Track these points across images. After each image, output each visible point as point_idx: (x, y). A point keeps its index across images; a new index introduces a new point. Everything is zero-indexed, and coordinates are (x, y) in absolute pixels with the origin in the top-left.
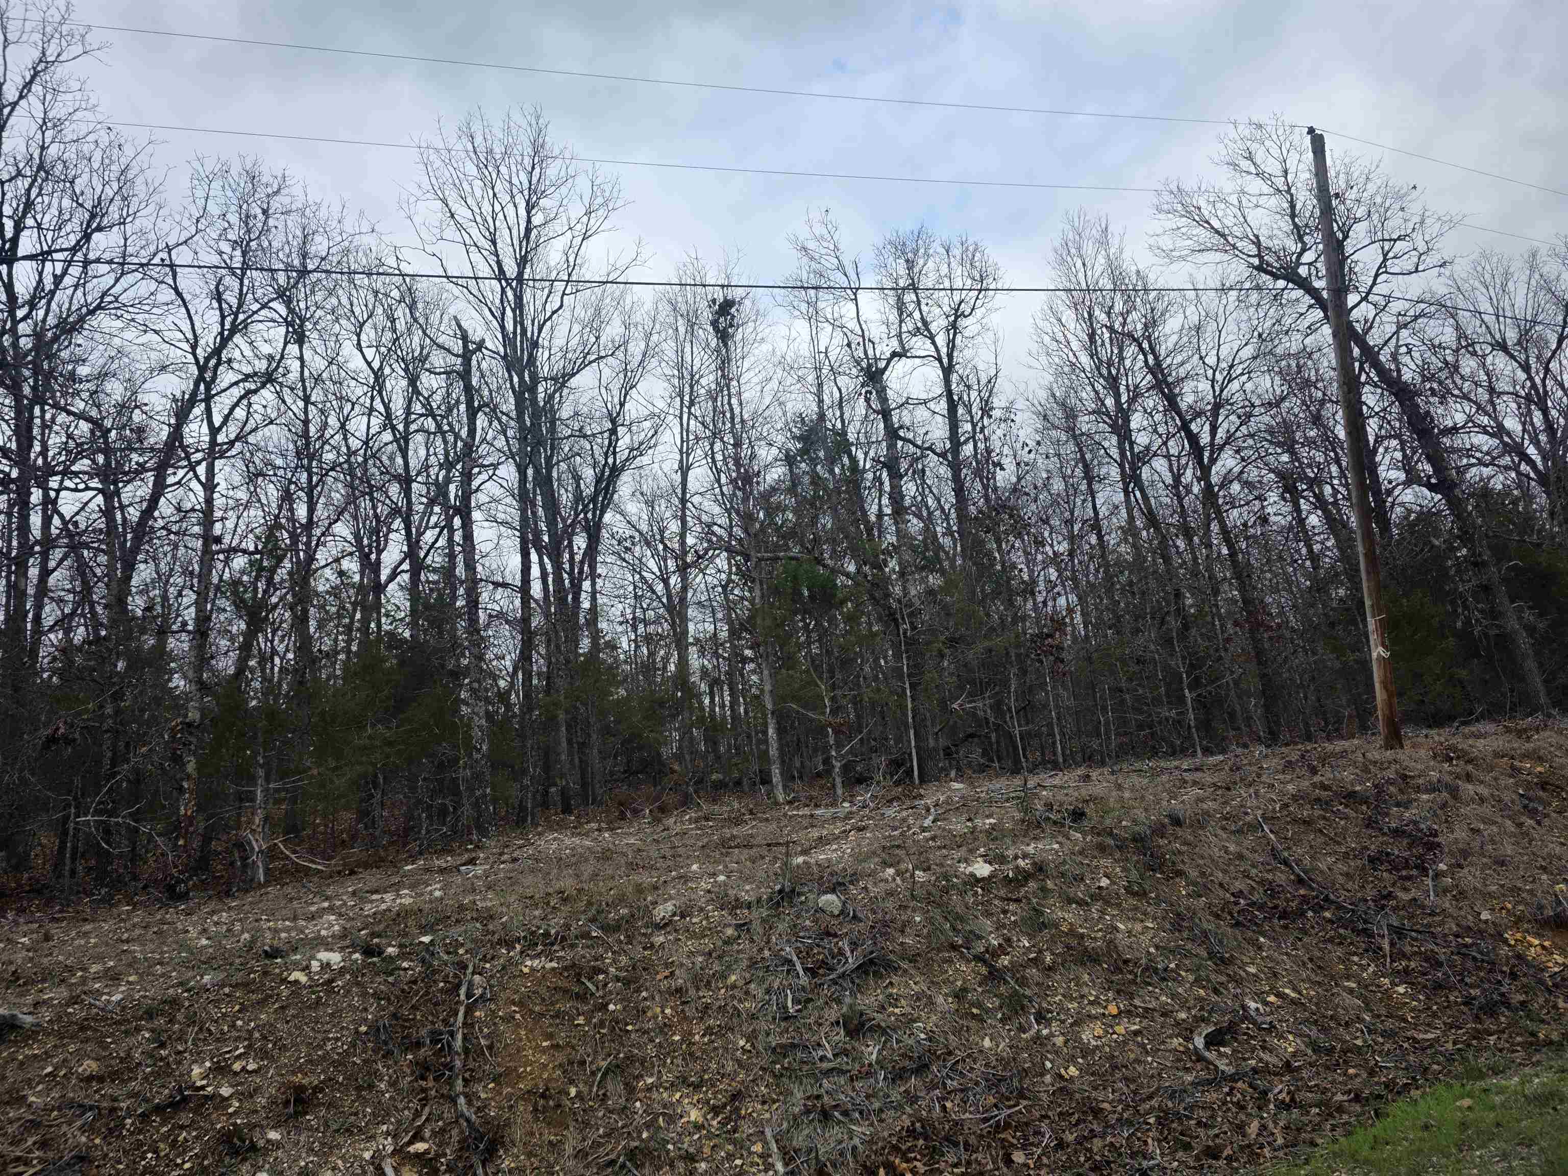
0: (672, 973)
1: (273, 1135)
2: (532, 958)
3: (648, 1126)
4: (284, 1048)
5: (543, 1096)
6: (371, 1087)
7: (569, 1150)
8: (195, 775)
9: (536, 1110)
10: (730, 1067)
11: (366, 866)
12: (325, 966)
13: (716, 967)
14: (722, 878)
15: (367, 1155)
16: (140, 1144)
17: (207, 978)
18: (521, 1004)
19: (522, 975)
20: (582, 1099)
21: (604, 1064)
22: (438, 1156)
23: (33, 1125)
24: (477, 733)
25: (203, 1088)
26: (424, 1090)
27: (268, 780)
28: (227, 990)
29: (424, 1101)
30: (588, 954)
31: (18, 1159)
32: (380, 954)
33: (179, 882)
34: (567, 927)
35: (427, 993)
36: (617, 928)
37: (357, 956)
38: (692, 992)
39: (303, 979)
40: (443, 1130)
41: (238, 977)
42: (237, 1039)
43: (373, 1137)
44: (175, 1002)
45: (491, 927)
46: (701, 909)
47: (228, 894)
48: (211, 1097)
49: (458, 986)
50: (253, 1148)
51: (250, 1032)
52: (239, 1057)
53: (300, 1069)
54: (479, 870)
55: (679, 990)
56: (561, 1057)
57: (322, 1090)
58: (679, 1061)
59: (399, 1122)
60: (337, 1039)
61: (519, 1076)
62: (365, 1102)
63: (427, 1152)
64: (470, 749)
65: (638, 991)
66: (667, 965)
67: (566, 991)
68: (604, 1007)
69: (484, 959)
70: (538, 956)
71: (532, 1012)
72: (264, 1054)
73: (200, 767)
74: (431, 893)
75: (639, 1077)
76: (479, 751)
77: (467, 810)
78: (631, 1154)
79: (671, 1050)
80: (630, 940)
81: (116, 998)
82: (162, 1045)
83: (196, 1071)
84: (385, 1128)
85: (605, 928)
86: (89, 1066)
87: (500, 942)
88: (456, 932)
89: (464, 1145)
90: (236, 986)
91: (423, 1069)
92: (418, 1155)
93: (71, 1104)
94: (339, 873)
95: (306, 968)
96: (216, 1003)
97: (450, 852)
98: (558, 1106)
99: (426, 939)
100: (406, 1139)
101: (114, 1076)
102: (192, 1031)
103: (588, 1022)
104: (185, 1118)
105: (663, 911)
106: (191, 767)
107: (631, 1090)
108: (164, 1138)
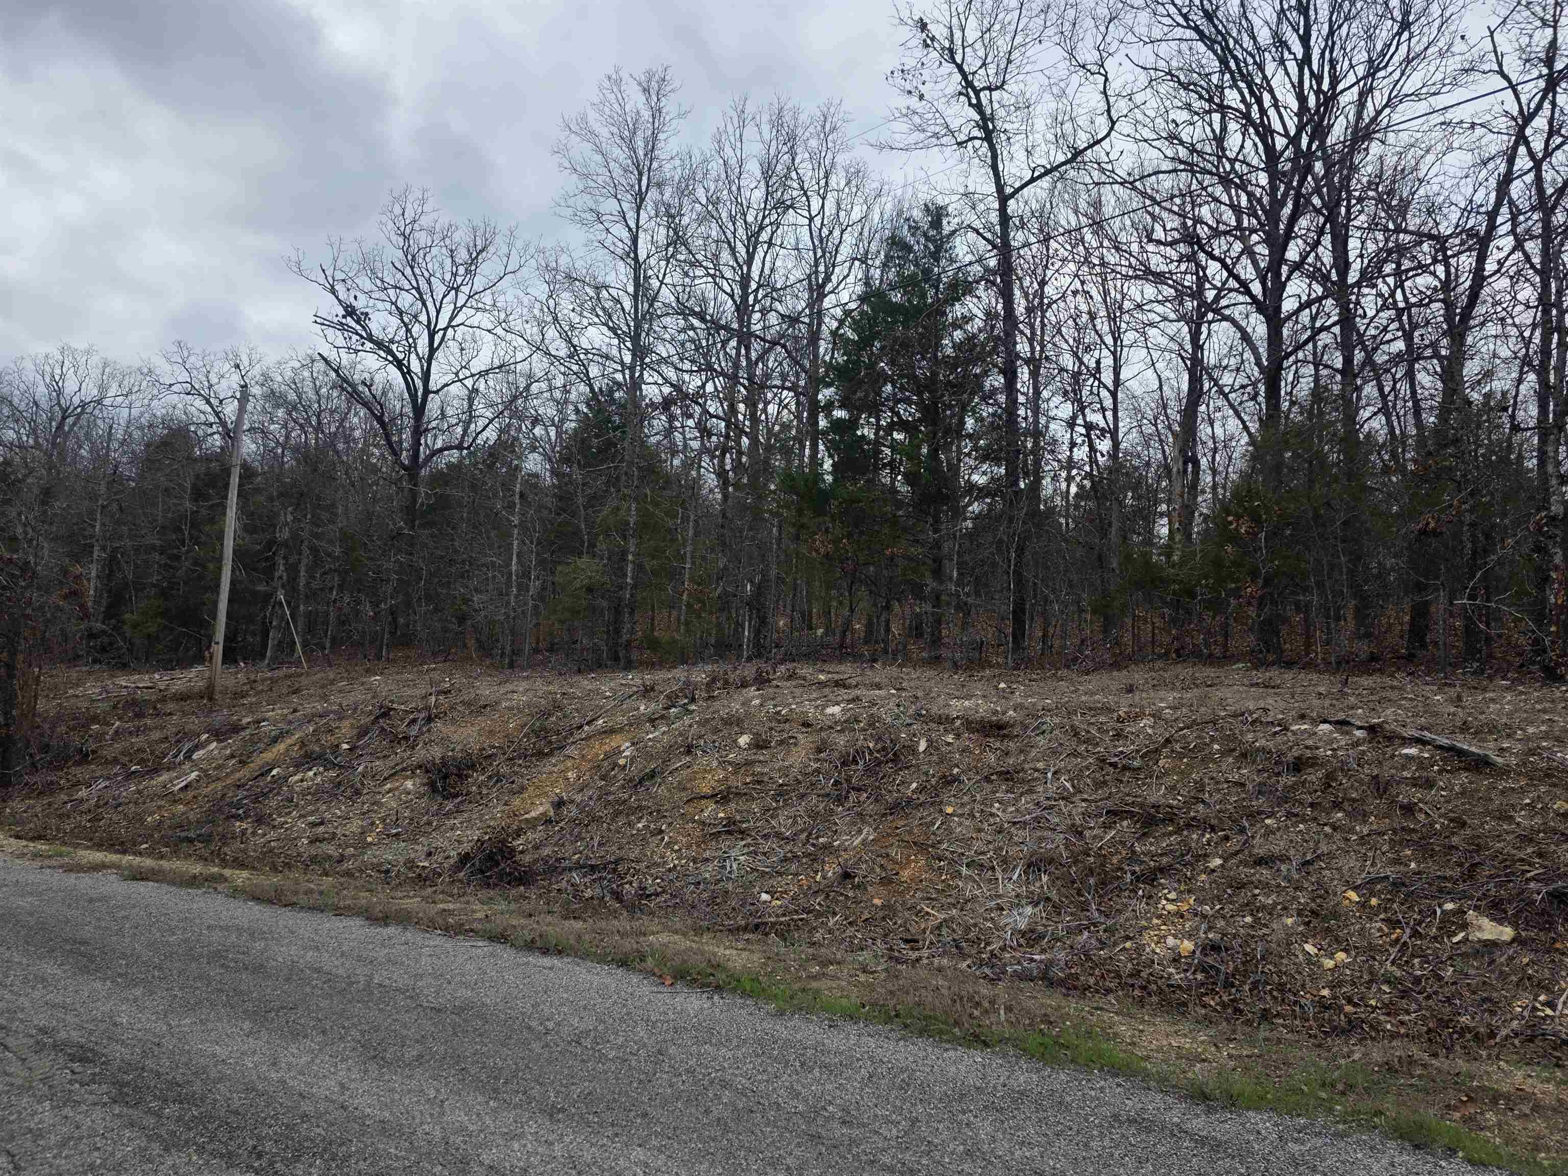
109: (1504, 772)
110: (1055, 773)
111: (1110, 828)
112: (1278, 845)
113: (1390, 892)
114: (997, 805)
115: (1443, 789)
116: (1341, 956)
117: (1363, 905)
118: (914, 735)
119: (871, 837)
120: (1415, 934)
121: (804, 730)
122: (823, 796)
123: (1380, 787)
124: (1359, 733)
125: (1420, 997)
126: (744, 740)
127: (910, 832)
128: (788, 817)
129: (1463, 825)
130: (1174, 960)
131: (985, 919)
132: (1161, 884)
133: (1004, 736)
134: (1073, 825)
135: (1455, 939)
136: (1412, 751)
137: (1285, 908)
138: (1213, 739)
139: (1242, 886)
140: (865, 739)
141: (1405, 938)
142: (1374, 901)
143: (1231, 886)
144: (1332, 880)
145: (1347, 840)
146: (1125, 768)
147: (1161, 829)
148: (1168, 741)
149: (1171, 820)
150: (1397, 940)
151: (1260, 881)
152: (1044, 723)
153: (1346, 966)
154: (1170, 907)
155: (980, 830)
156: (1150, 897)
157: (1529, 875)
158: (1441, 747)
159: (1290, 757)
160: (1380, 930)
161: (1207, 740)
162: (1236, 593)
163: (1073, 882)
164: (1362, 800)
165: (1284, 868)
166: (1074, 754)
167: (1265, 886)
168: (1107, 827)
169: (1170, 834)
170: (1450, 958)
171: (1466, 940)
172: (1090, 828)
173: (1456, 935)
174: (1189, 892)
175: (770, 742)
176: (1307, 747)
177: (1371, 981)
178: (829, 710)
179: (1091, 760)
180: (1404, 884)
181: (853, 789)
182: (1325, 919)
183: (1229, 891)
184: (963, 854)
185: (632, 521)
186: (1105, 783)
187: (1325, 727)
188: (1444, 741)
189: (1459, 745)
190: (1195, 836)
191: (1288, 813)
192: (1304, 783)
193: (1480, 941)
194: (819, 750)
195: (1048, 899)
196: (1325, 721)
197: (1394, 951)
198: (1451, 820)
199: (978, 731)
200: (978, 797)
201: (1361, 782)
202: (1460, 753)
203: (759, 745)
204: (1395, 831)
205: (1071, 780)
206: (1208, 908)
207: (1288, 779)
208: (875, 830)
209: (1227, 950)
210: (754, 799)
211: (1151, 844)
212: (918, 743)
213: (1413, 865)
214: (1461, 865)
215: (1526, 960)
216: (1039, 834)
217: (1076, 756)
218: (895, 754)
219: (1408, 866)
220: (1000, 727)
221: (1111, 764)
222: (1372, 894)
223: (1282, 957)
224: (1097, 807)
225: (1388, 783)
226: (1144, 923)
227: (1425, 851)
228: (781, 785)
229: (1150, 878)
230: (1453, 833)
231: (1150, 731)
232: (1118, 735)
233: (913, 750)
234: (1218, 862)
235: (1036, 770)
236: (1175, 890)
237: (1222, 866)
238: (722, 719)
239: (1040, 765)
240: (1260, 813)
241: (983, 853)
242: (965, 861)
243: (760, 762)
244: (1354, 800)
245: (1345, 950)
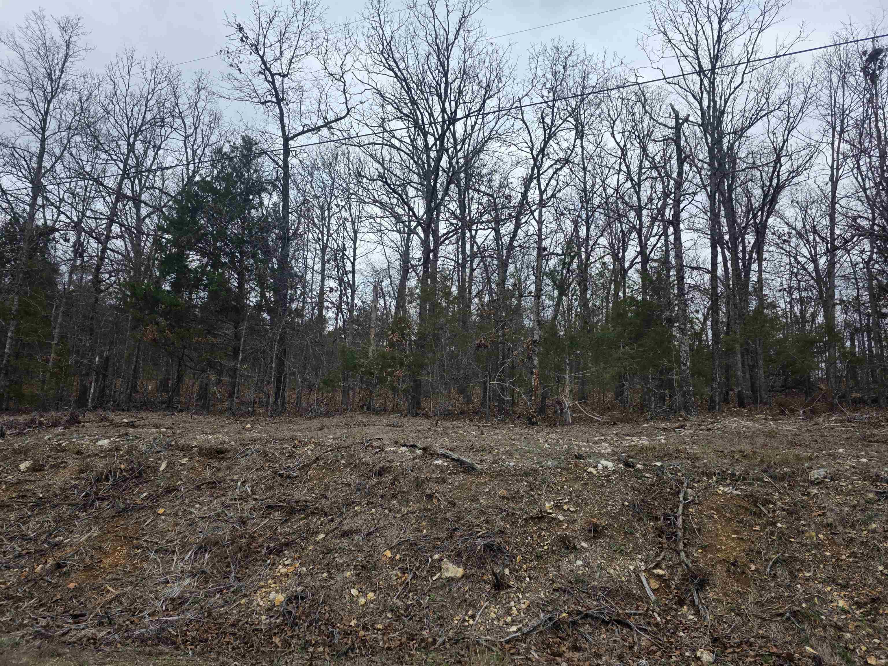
0: (824, 514)
1: (584, 544)
2: (724, 486)
3: (807, 601)
4: (587, 504)
5: (733, 564)
6: (632, 534)
7: (751, 600)
8: (538, 366)
9: (728, 571)
10: (870, 581)
11: (622, 421)
12: (605, 468)
13: (860, 516)
14: (864, 460)
15: (632, 568)
16: (526, 532)
17: (549, 463)
18: (717, 510)
19: (717, 494)
20: (759, 573)
21: (775, 557)
22: (670, 580)
23: (483, 513)
24: (683, 355)
25: (550, 513)
26: (660, 543)
27: (571, 372)
28: (559, 470)
29: (662, 549)
30: (762, 491)
31: (478, 525)
32: (633, 467)
33: (533, 416)
34: (747, 472)
35: (660, 493)
36: (782, 479)
37: (621, 465)
38: (840, 528)
39: (595, 472)
40: (672, 567)
41: (564, 465)
42: (565, 494)
43: (633, 560)
44: (536, 471)
45: (697, 464)
46: (847, 478)
47: (555, 425)
48: (555, 519)
49: (678, 493)
50: (575, 548)
51: (571, 492)
52: (566, 503)
53: (595, 516)
54: (687, 432)
55: (829, 525)
56: (744, 546)
57: (607, 529)
58: (830, 568)
59: (648, 556)
60: (613, 506)
61: (718, 550)
62: (629, 541)
63: (663, 575)
64: (679, 363)
65: (798, 519)
66: (820, 508)
67: (747, 509)
68: (774, 524)
69: (693, 481)
70: (728, 485)
71: (725, 516)
72: (578, 505)
73: (540, 363)
74: (659, 440)
75: (800, 570)
76: (685, 365)
77: (678, 398)
78: (795, 614)
79: (825, 560)
80: (792, 487)
81: (512, 464)
82: (532, 490)
83: (547, 505)
84: (640, 556)
85: (774, 477)
86: (502, 492)
87: (703, 473)
88: (675, 463)
89: (684, 578)
90: (563, 469)
91: (660, 532)
92: (658, 575)
93: (497, 507)
94: (608, 423)
95: (596, 467)
96: (555, 475)
97: (669, 420)
98: (743, 573)
99: (659, 464)
100: (652, 566)
101: (513, 499)
102: (544, 486)
103: (763, 530)
104: (544, 525)
105: (817, 474)
106: (536, 362)
107: (793, 577)
108: (536, 532)
109: (479, 473)
110: (244, 482)
111: (266, 518)
112: (357, 523)
113: (408, 550)
114: (197, 506)
115: (450, 484)
116: (371, 595)
117: (392, 559)
118: (160, 459)
119: (96, 535)
120: (415, 576)
121: (76, 457)
122: (73, 505)
123: (419, 484)
124: (419, 452)
125: (406, 619)
126: (23, 466)
127: (126, 529)
128: (38, 523)
129: (454, 505)
130: (270, 609)
131: (151, 592)
132: (284, 554)
133: (223, 458)
134: (241, 517)
135: (435, 578)
136: (439, 462)
137: (348, 565)
138: (342, 457)
139: (329, 551)
140: (120, 463)
141: (408, 580)
142: (398, 557)
143: (322, 553)
144: (380, 544)
145: (395, 517)
146: (289, 477)
147: (297, 517)
148: (317, 459)
149: (304, 510)
150: (405, 580)
151: (340, 548)
152: (248, 449)
153: (371, 602)
154: (283, 570)
155: (177, 525)
156: (274, 564)
157: (479, 534)
158: (453, 459)
159: (377, 468)
160: (396, 575)
161: (339, 458)
162: (390, 374)
163: (226, 558)
164: (408, 493)
165: (356, 537)
166: (261, 469)
167: (341, 551)
168: (264, 517)
169: (301, 520)
170: (430, 591)
171: (440, 577)
172: (253, 518)
173: (435, 574)
174: (299, 558)
175: (44, 466)
176: (388, 461)
177: (383, 611)
178: (100, 443)
179: (269, 472)
180: (416, 544)
181: (98, 499)
182: (369, 570)
183: (321, 556)
184: (157, 543)
185: (14, 309)
186: (272, 487)
187: (403, 449)
188: (456, 456)
189: (462, 458)
190: (315, 520)
191: (368, 502)
192: (381, 483)
193: (446, 578)
194: (82, 472)
195: (203, 572)
196: (405, 445)
197: (400, 588)
198: (449, 503)
199: (206, 455)
200: (187, 501)
201: (409, 481)
202: (462, 463)
203: (36, 468)
204: (420, 510)
205: (252, 487)
206: (304, 569)
207: (374, 481)
208: (100, 529)
209: (303, 598)
210: (13, 509)
211: (288, 527)
212: (160, 464)
213: (425, 531)
214: (447, 530)
215: (466, 589)
216: (215, 524)
217: (261, 471)
218: (139, 473)
219: (422, 532)
220: (221, 452)
221: (280, 475)
222: (399, 551)
223: (336, 600)
224: (262, 504)
225: (423, 481)
226: (262, 583)
227: (434, 523)
228: (41, 498)
229: (278, 551)
230: (449, 511)
231: (309, 453)
232: (291, 456)
233: (155, 469)
234: (322, 536)
235: (232, 480)
236: (291, 557)
237: (324, 539)
238: (14, 450)
239: (236, 477)
240: (353, 503)
241: (172, 541)
242: (155, 548)
243: (30, 481)
244: (404, 492)
245: (374, 591)
